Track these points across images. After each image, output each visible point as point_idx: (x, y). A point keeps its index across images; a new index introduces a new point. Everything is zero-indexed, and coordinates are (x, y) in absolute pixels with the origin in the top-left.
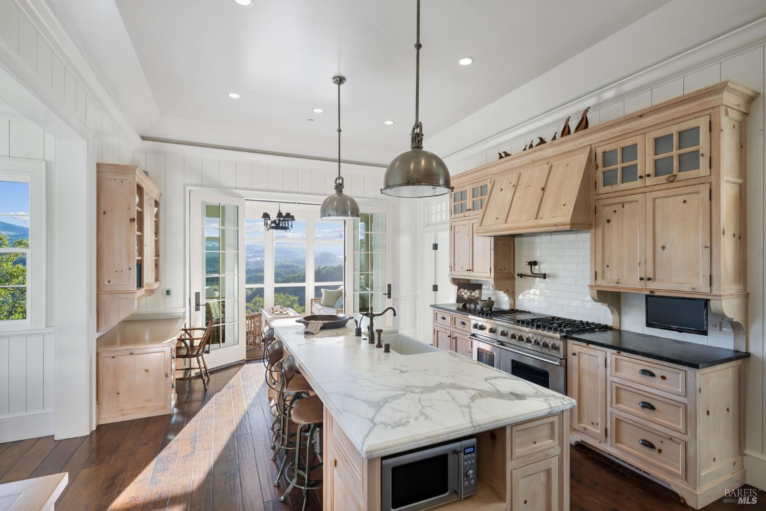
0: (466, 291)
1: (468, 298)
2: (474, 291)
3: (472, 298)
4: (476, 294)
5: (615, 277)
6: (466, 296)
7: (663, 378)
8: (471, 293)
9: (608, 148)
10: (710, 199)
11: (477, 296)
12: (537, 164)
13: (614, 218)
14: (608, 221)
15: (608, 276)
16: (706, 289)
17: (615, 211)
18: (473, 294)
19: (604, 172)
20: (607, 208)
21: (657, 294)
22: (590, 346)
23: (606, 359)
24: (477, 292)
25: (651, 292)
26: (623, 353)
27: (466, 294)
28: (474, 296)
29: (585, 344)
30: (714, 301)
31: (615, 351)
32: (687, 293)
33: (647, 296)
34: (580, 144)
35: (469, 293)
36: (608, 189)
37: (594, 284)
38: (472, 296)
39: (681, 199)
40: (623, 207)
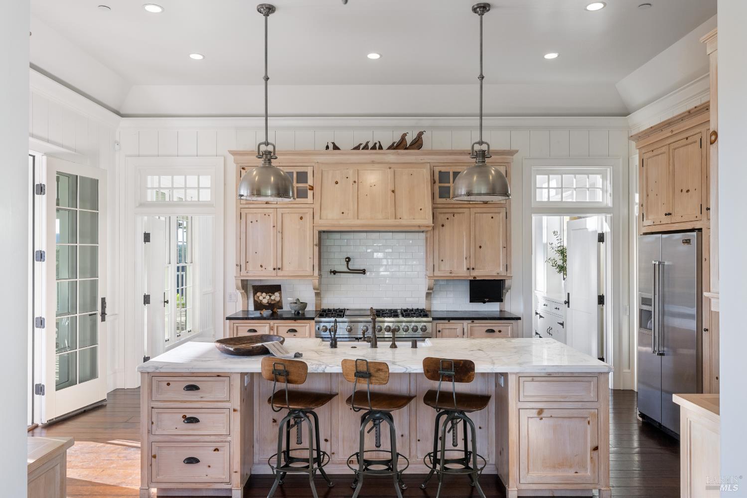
0: (264, 294)
1: (268, 303)
2: (273, 293)
3: (272, 303)
4: (276, 296)
5: (448, 268)
6: (265, 301)
7: (500, 331)
8: (270, 296)
9: (444, 169)
10: (506, 218)
11: (278, 299)
12: (376, 165)
13: (447, 223)
14: (443, 226)
15: (442, 268)
16: (504, 273)
17: (448, 219)
18: (273, 298)
19: (440, 187)
20: (442, 216)
21: (478, 279)
22: (451, 321)
23: (463, 329)
24: (277, 294)
25: (474, 277)
26: (476, 321)
27: (264, 298)
28: (274, 300)
29: (447, 321)
30: (508, 281)
31: (470, 321)
32: (495, 276)
33: (471, 281)
34: (421, 160)
35: (268, 297)
36: (443, 200)
37: (432, 275)
38: (272, 300)
39: (490, 215)
40: (454, 216)
